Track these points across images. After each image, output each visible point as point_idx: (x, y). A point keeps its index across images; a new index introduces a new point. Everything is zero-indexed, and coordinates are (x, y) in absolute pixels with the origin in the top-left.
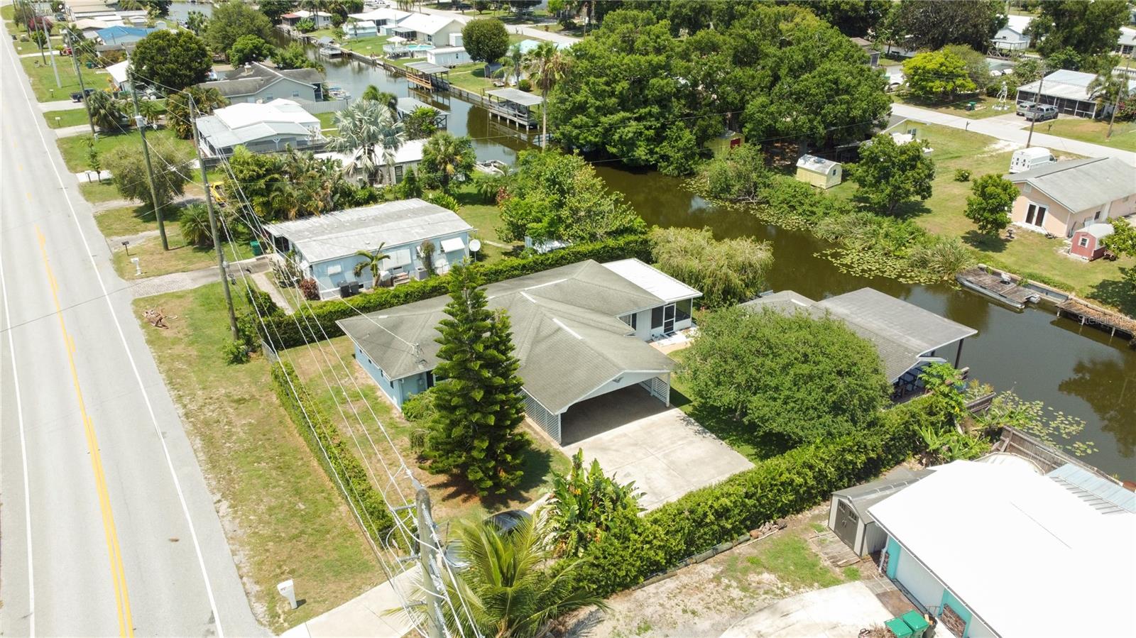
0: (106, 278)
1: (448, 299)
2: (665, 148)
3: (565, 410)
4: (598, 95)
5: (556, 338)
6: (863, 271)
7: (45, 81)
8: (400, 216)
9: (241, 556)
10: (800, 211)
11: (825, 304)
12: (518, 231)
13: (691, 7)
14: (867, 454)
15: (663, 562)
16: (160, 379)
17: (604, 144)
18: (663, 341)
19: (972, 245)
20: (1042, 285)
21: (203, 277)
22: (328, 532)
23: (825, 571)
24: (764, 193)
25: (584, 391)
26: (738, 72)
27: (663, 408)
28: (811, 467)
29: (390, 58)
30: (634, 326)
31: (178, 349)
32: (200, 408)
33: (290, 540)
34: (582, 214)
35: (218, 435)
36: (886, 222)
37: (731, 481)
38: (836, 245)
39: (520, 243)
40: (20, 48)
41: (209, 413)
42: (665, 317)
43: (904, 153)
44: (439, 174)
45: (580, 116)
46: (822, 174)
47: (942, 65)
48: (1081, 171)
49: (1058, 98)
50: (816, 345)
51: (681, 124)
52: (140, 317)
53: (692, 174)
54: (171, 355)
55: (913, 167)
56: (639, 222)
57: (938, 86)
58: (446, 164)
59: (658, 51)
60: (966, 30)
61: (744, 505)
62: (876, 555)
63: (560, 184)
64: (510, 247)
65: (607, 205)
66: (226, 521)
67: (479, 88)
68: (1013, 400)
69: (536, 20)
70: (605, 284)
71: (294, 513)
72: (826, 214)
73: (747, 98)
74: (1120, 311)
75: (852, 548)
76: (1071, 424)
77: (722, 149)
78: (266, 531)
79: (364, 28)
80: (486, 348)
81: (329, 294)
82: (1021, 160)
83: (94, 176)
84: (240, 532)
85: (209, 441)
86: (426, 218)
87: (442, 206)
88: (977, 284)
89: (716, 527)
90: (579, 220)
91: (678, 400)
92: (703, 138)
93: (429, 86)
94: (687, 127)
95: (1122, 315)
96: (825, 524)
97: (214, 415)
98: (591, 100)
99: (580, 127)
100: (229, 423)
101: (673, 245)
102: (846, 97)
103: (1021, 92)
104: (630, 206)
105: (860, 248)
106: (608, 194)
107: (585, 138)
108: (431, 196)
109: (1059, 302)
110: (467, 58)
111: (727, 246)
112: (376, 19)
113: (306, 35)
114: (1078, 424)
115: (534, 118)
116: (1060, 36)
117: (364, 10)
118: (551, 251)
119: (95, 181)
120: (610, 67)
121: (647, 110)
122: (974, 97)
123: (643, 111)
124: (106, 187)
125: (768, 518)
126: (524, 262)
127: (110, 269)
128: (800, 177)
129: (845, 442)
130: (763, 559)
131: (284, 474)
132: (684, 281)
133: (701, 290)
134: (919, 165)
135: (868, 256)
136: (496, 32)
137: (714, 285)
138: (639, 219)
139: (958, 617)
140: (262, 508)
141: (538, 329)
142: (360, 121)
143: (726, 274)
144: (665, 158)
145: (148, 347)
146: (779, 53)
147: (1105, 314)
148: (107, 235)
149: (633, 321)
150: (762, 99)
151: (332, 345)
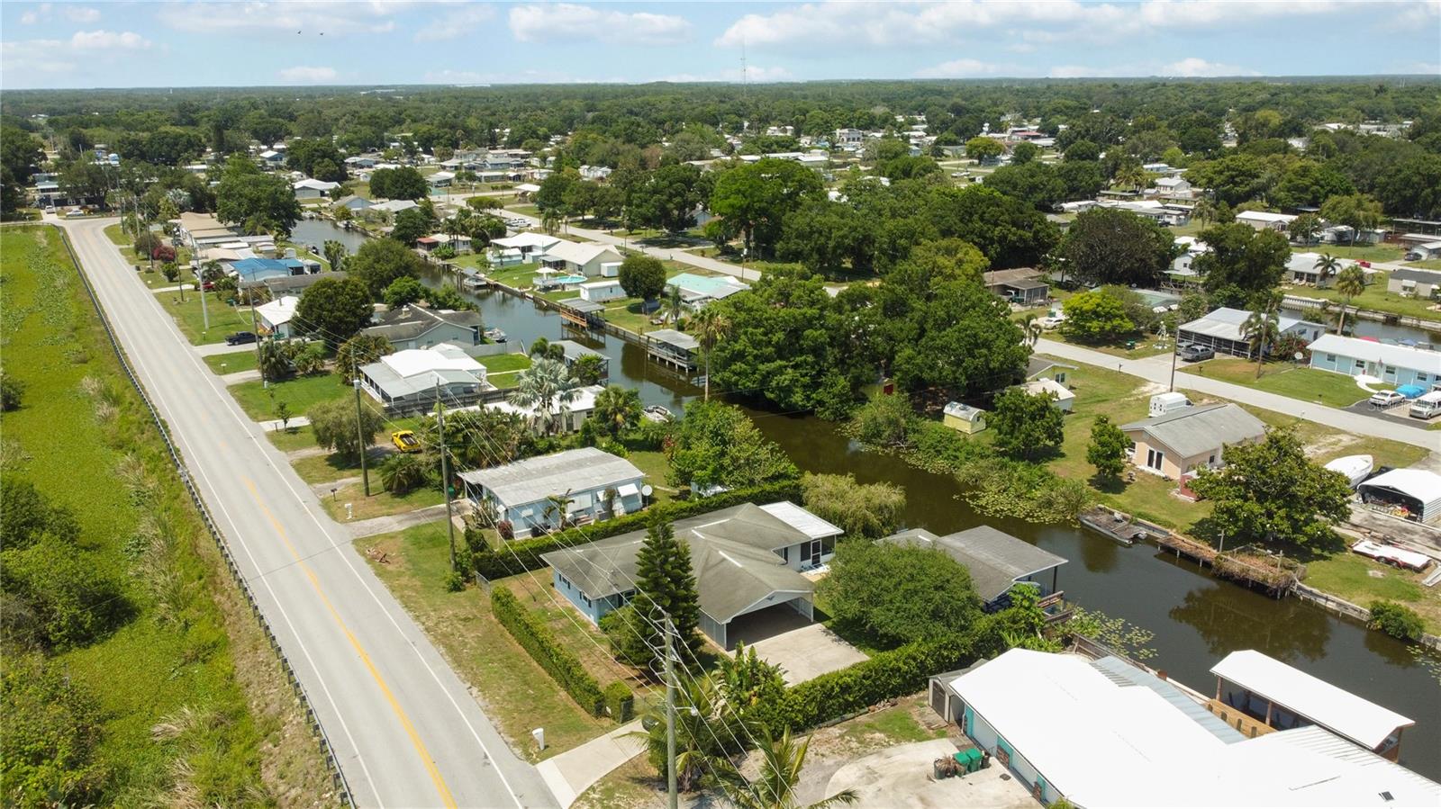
0: (321, 521)
1: (645, 532)
2: (820, 394)
3: (729, 620)
4: (756, 344)
5: (721, 566)
6: (996, 511)
7: (188, 320)
8: (580, 464)
9: (495, 721)
10: (946, 455)
11: (947, 540)
12: (685, 478)
13: (854, 238)
14: (960, 651)
15: (802, 722)
16: (397, 603)
17: (762, 390)
18: (810, 572)
19: (1096, 488)
20: (1149, 523)
21: (406, 520)
22: (554, 708)
23: (923, 732)
24: (912, 438)
25: (744, 606)
26: (888, 325)
27: (809, 623)
28: (914, 659)
29: (540, 290)
30: (786, 558)
31: (404, 580)
32: (436, 624)
33: (528, 712)
34: (742, 461)
35: (455, 644)
36: (1021, 466)
37: (854, 667)
38: (976, 487)
39: (686, 488)
40: (149, 282)
41: (444, 628)
42: (812, 550)
43: (1032, 404)
44: (610, 423)
45: (739, 364)
46: (967, 420)
47: (1098, 305)
48: (1198, 418)
49: (1215, 338)
50: (921, 568)
51: (835, 370)
52: (364, 555)
53: (847, 419)
54: (399, 585)
55: (1043, 417)
56: (792, 468)
57: (1095, 326)
58: (616, 415)
59: (812, 304)
60: (1132, 264)
61: (862, 684)
62: (959, 721)
63: (722, 435)
64: (677, 492)
65: (764, 453)
66: (479, 700)
67: (637, 326)
68: (1101, 619)
69: (691, 242)
70: (761, 523)
71: (528, 696)
72: (967, 459)
73: (896, 348)
74: (1210, 545)
75: (943, 717)
76: (1143, 636)
77: (877, 395)
78: (510, 707)
79: (509, 257)
80: (673, 568)
81: (522, 534)
82: (1158, 405)
83: (280, 424)
84: (491, 707)
85: (450, 648)
86: (603, 466)
87: (615, 454)
88: (1093, 522)
89: (841, 700)
90: (739, 467)
91: (820, 617)
92: (857, 384)
93: (585, 324)
94: (842, 374)
95: (1211, 549)
96: (926, 703)
97: (449, 630)
98: (750, 349)
99: (739, 374)
100: (462, 636)
101: (820, 490)
102: (984, 351)
103: (1181, 331)
104: (784, 455)
105: (997, 490)
106: (765, 443)
107: (744, 384)
108: (604, 445)
109: (1161, 537)
110: (622, 294)
111: (865, 490)
112: (521, 245)
113: (446, 262)
114: (1148, 635)
115: (694, 361)
116: (1224, 273)
117: (508, 234)
118: (715, 495)
119: (281, 431)
120: (767, 319)
121: (803, 358)
122: (1137, 336)
123: (799, 359)
124: (292, 436)
125: (883, 697)
126: (692, 505)
127: (323, 513)
128: (948, 422)
129: (941, 641)
130: (877, 724)
131: (513, 671)
132: (830, 522)
133: (844, 528)
134: (1048, 415)
135: (1001, 498)
136: (653, 270)
137: (855, 524)
138: (793, 466)
139: (1006, 753)
140: (503, 692)
141: (707, 559)
142: (541, 378)
143: (865, 515)
144: (821, 403)
145: (378, 579)
146: (924, 308)
147: (1197, 548)
148: (310, 483)
149: (785, 553)
150: (908, 352)
151: (533, 577)
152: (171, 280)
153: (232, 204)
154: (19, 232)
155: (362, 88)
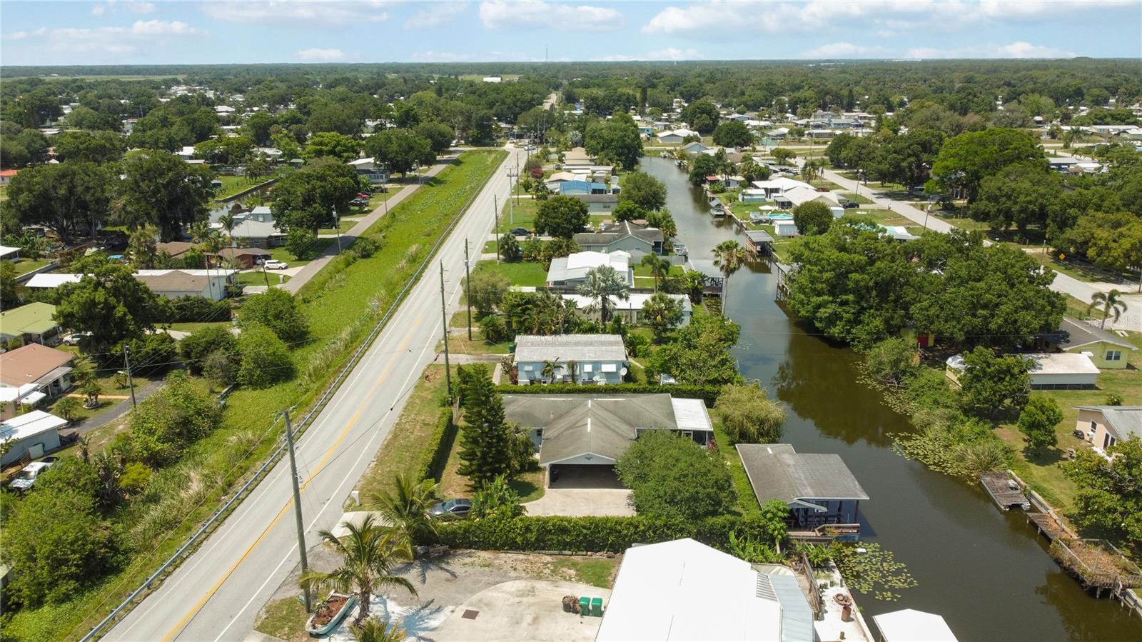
0: (427, 350)
2: (858, 330)
8: (592, 344)
9: (360, 483)
16: (404, 405)
20: (1038, 497)
24: (907, 380)
25: (562, 457)
29: (754, 223)
31: (424, 393)
32: (406, 422)
35: (401, 436)
38: (919, 431)
40: (514, 191)
41: (407, 426)
44: (651, 321)
52: (423, 373)
54: (419, 395)
58: (657, 316)
61: (581, 532)
63: (689, 340)
66: (368, 470)
76: (904, 583)
81: (524, 382)
84: (369, 475)
85: (394, 438)
88: (987, 484)
89: (560, 538)
93: (755, 252)
100: (412, 432)
112: (771, 187)
113: (715, 195)
117: (771, 178)
118: (665, 384)
121: (847, 297)
123: (844, 297)
125: (602, 549)
127: (434, 345)
128: (949, 372)
130: (580, 565)
145: (412, 389)
148: (450, 326)
152: (526, 191)
153: (593, 142)
154: (486, 154)
155: (811, 62)
